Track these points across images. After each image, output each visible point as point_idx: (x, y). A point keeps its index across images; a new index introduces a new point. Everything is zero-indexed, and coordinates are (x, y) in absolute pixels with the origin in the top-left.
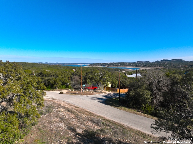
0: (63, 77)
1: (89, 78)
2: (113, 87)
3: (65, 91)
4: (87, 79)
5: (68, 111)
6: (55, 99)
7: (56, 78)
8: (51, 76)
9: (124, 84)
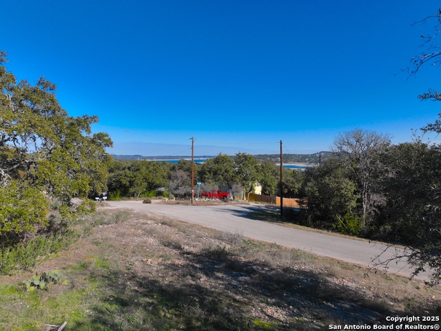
0: (150, 172)
1: (210, 172)
2: (267, 194)
3: (154, 201)
4: (205, 174)
5: (163, 223)
6: (132, 210)
7: (135, 173)
8: (124, 169)
9: (292, 187)
